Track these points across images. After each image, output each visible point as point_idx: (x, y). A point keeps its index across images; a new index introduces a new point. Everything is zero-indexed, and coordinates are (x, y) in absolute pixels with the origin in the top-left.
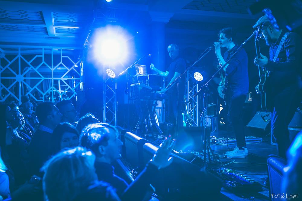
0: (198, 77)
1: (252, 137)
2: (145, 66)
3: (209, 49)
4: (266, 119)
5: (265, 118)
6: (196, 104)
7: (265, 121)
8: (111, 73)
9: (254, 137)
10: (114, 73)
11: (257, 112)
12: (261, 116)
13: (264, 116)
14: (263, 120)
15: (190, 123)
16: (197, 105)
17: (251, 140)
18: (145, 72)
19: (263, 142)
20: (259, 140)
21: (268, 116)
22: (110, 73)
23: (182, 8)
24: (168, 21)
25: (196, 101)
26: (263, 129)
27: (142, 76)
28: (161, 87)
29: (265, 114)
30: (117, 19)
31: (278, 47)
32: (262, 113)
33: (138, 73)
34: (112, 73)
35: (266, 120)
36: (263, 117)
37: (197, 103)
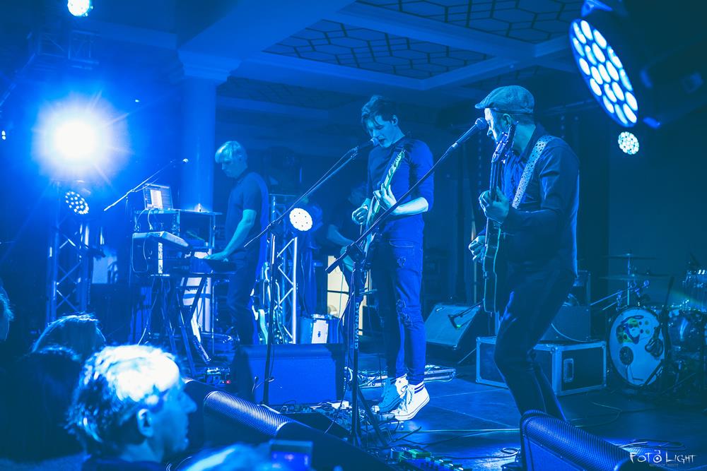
0: (301, 219)
1: (431, 366)
2: (168, 188)
3: (351, 153)
4: (459, 323)
5: (456, 320)
6: (292, 286)
7: (456, 327)
8: (77, 203)
9: (437, 367)
10: (86, 204)
11: (436, 306)
12: (449, 316)
13: (456, 316)
14: (451, 324)
15: (278, 333)
16: (294, 289)
17: (432, 372)
18: (167, 202)
19: (457, 377)
20: (449, 374)
21: (464, 316)
22: (73, 203)
23: (264, 51)
24: (225, 79)
25: (291, 278)
26: (451, 348)
27: (160, 212)
28: (208, 241)
29: (455, 310)
30: (97, 63)
31: (523, 168)
32: (447, 307)
33: (149, 205)
34: (81, 202)
35: (459, 326)
36: (452, 320)
37: (294, 283)
